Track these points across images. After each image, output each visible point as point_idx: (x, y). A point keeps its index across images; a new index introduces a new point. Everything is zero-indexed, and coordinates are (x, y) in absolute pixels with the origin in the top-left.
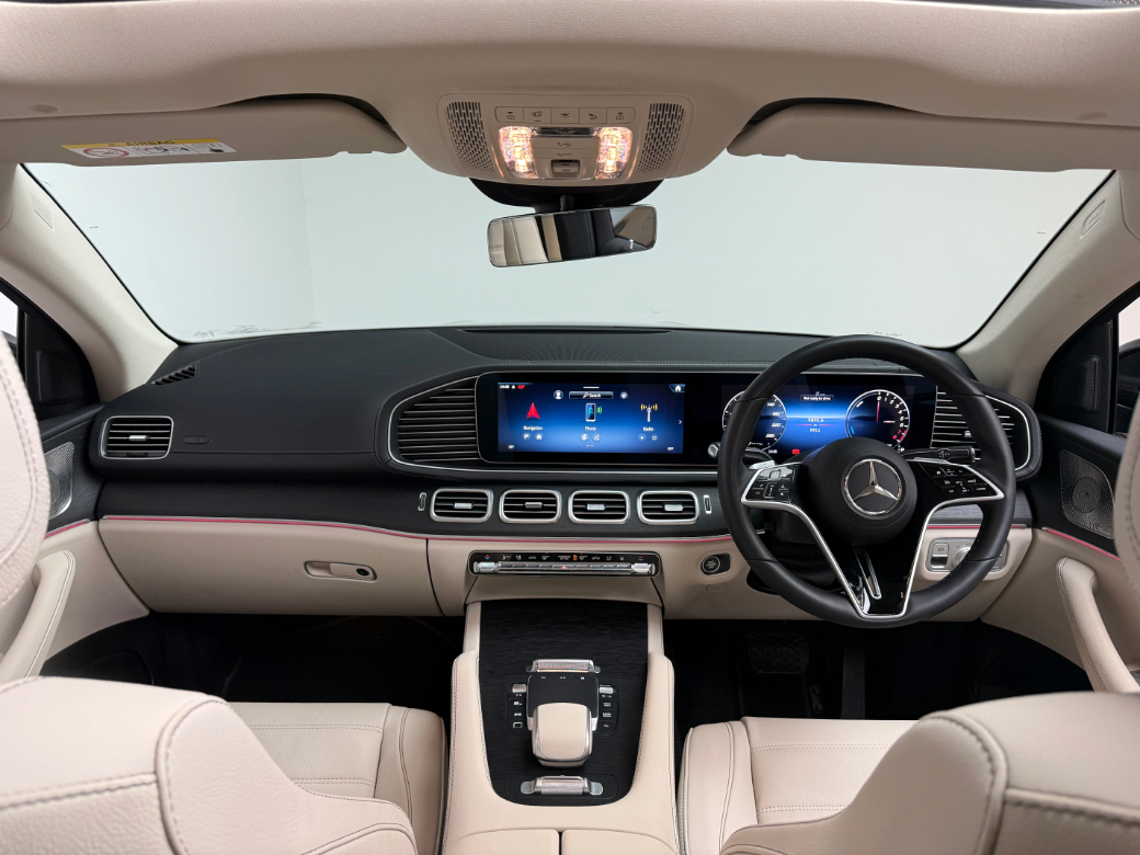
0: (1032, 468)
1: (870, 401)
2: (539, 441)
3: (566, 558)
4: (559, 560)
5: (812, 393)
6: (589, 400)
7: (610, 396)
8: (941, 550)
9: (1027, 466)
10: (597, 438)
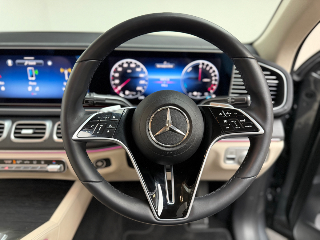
0: (286, 108)
1: (196, 68)
2: (3, 91)
3: (10, 162)
4: (4, 163)
5: (161, 62)
6: (28, 66)
7: (41, 64)
8: (232, 153)
9: (284, 106)
10: (37, 89)
